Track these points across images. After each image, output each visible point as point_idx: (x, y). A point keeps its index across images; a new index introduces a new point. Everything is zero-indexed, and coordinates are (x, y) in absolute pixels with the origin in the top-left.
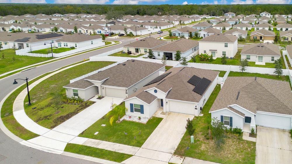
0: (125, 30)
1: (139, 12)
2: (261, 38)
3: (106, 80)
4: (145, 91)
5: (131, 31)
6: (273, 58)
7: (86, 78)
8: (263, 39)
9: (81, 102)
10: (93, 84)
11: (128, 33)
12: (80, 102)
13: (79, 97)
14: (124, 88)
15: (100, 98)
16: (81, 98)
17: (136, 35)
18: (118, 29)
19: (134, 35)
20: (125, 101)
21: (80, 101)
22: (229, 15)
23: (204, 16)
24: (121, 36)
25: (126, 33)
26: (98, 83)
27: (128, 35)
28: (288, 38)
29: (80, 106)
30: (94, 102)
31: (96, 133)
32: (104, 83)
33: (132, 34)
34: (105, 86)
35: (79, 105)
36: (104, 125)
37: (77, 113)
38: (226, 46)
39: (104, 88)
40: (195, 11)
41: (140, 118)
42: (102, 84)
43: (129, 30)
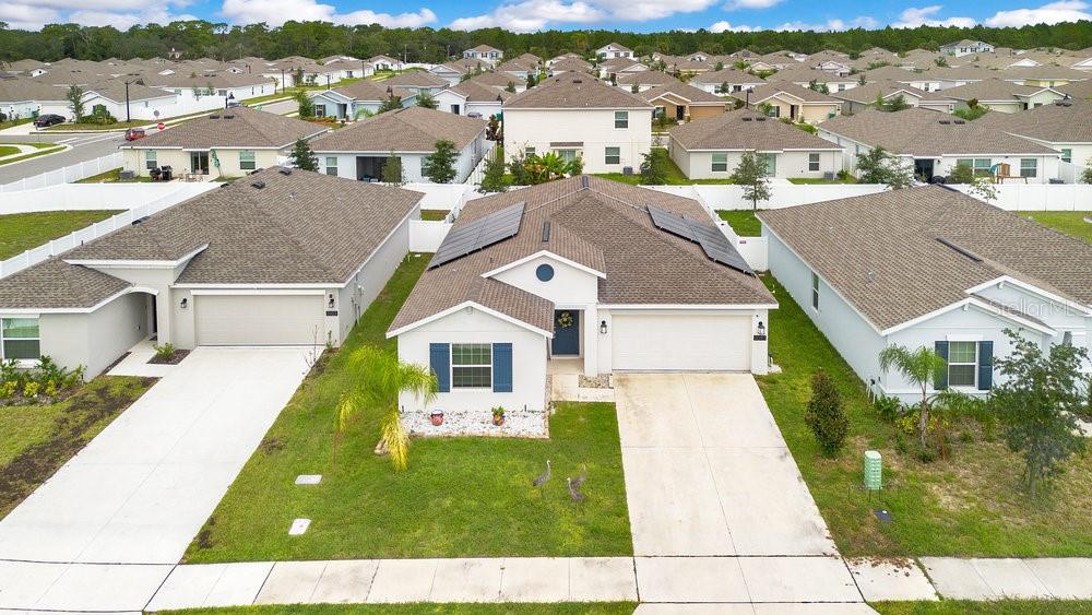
0: (74, 96)
1: (72, 49)
2: (680, 110)
3: (193, 259)
4: (485, 275)
5: (102, 101)
6: (814, 157)
7: (74, 254)
8: (687, 114)
9: (64, 386)
10: (126, 284)
11: (88, 111)
12: (58, 386)
13: (46, 360)
14: (320, 288)
15: (170, 356)
16: (60, 367)
17: (129, 121)
18: (24, 97)
19: (114, 120)
20: (397, 336)
21: (56, 381)
22: (479, 56)
23: (381, 61)
24: (47, 124)
25: (78, 108)
26: (153, 275)
27: (84, 121)
28: (778, 108)
29: (73, 408)
30: (147, 383)
31: (300, 527)
32: (186, 274)
33: (108, 115)
34: (194, 289)
35: (67, 404)
36: (315, 479)
37: (78, 445)
38: (622, 124)
39: (190, 302)
40: (336, 44)
41: (499, 416)
42: (178, 281)
43: (94, 96)
